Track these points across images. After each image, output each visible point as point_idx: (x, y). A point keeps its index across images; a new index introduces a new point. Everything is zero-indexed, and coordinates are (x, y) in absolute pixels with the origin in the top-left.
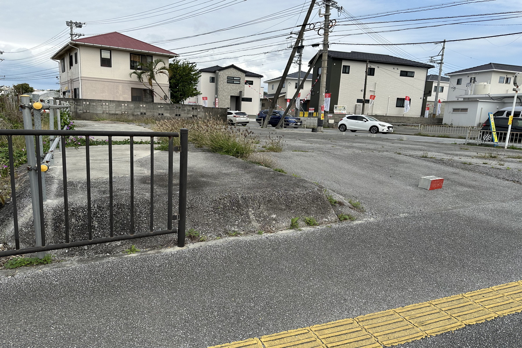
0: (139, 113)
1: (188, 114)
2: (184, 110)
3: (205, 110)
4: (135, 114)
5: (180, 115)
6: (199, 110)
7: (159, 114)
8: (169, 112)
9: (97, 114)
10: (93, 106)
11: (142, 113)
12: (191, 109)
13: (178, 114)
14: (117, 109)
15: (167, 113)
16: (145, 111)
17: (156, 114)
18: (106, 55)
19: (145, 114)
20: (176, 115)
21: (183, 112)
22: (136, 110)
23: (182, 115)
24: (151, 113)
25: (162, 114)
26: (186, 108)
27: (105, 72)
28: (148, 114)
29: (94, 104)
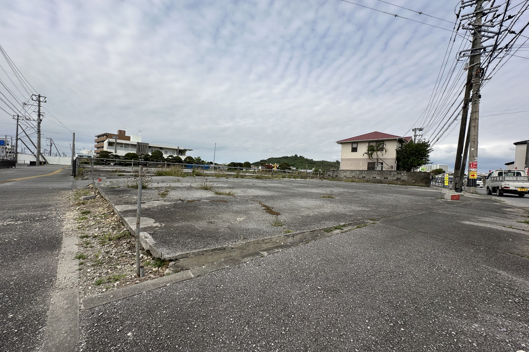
0: (362, 177)
1: (393, 177)
2: (391, 175)
3: (408, 174)
4: (360, 177)
5: (387, 178)
6: (403, 174)
7: (373, 177)
8: (380, 176)
9: (341, 177)
10: (340, 173)
11: (363, 177)
12: (396, 173)
13: (386, 177)
14: (351, 175)
15: (378, 177)
16: (365, 176)
17: (371, 178)
18: (355, 146)
19: (365, 177)
20: (385, 178)
21: (390, 176)
22: (360, 175)
23: (389, 178)
24: (368, 177)
25: (375, 177)
26: (392, 173)
27: (354, 155)
28: (366, 177)
29: (340, 172)
